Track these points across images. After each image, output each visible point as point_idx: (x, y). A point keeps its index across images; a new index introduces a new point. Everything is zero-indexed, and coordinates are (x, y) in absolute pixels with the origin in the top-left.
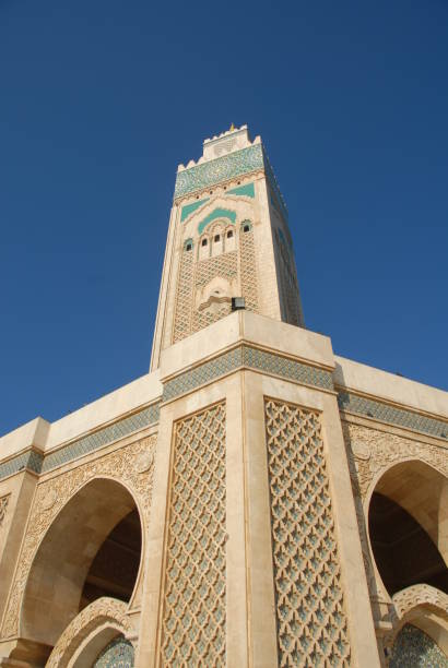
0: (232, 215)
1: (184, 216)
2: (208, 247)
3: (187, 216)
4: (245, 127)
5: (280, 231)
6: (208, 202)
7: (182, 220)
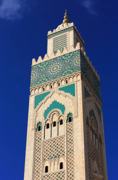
0: (62, 108)
1: (36, 104)
2: (49, 129)
3: (38, 104)
4: (72, 24)
5: (87, 118)
6: (49, 95)
7: (35, 107)
